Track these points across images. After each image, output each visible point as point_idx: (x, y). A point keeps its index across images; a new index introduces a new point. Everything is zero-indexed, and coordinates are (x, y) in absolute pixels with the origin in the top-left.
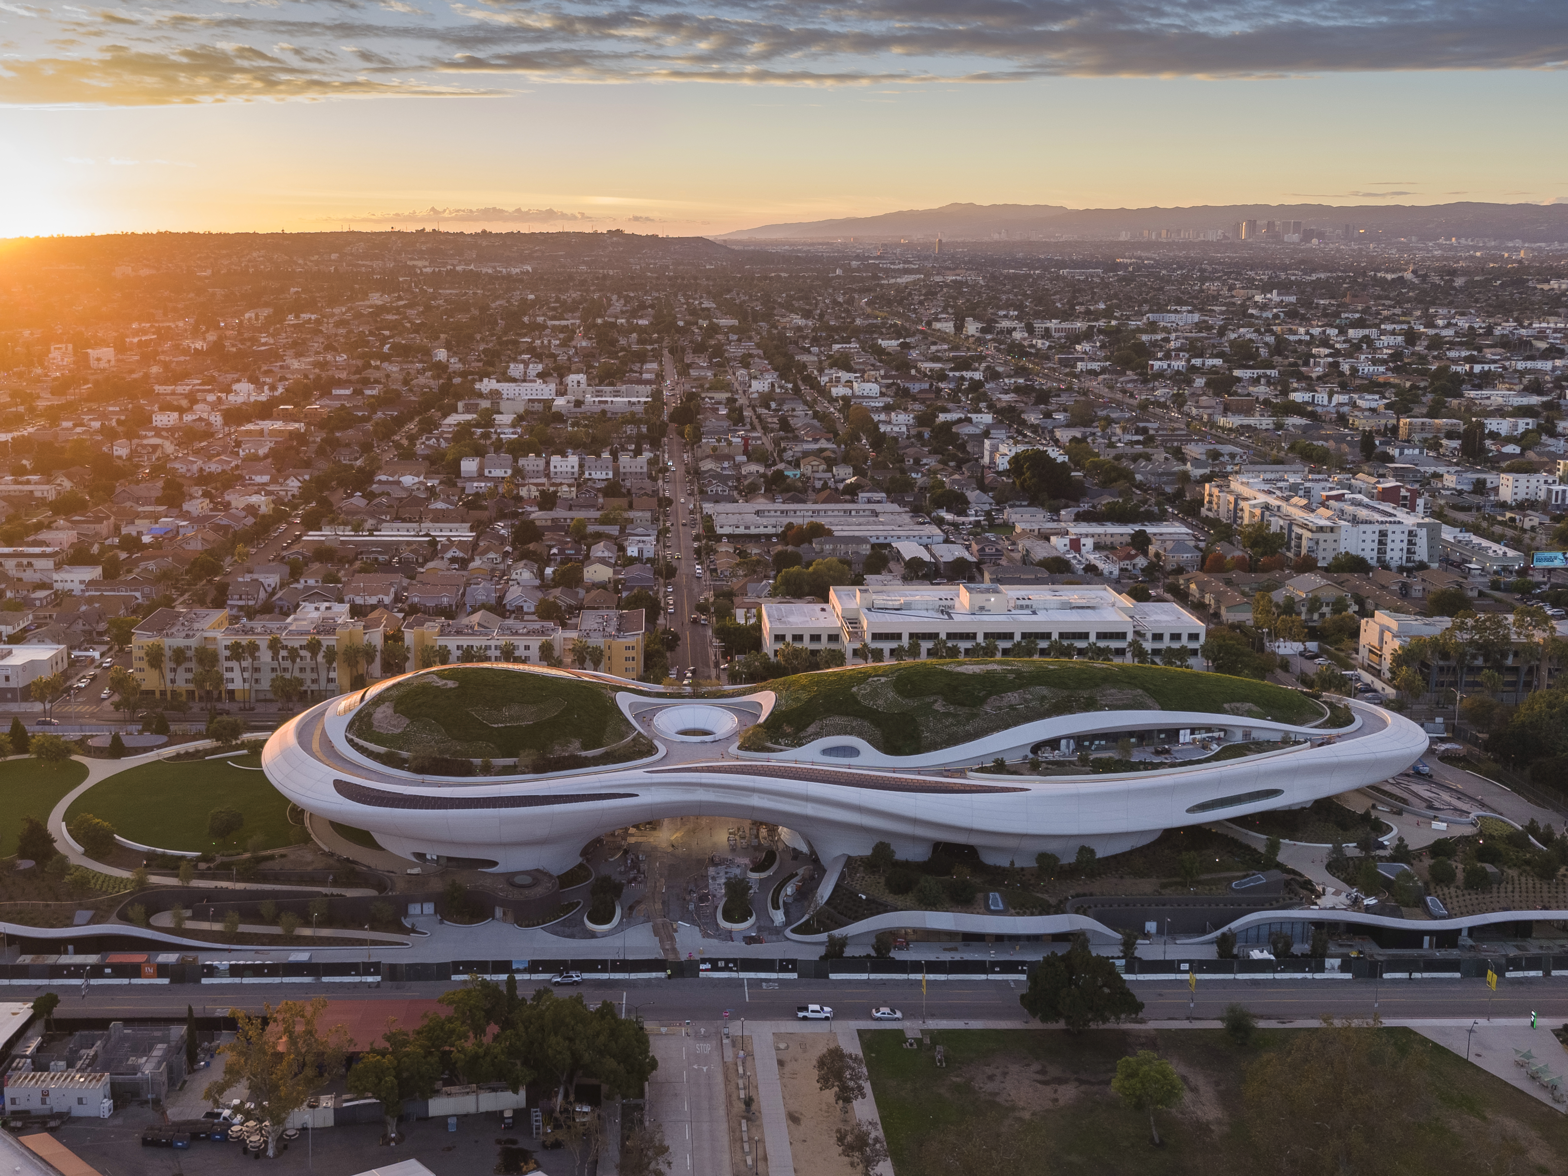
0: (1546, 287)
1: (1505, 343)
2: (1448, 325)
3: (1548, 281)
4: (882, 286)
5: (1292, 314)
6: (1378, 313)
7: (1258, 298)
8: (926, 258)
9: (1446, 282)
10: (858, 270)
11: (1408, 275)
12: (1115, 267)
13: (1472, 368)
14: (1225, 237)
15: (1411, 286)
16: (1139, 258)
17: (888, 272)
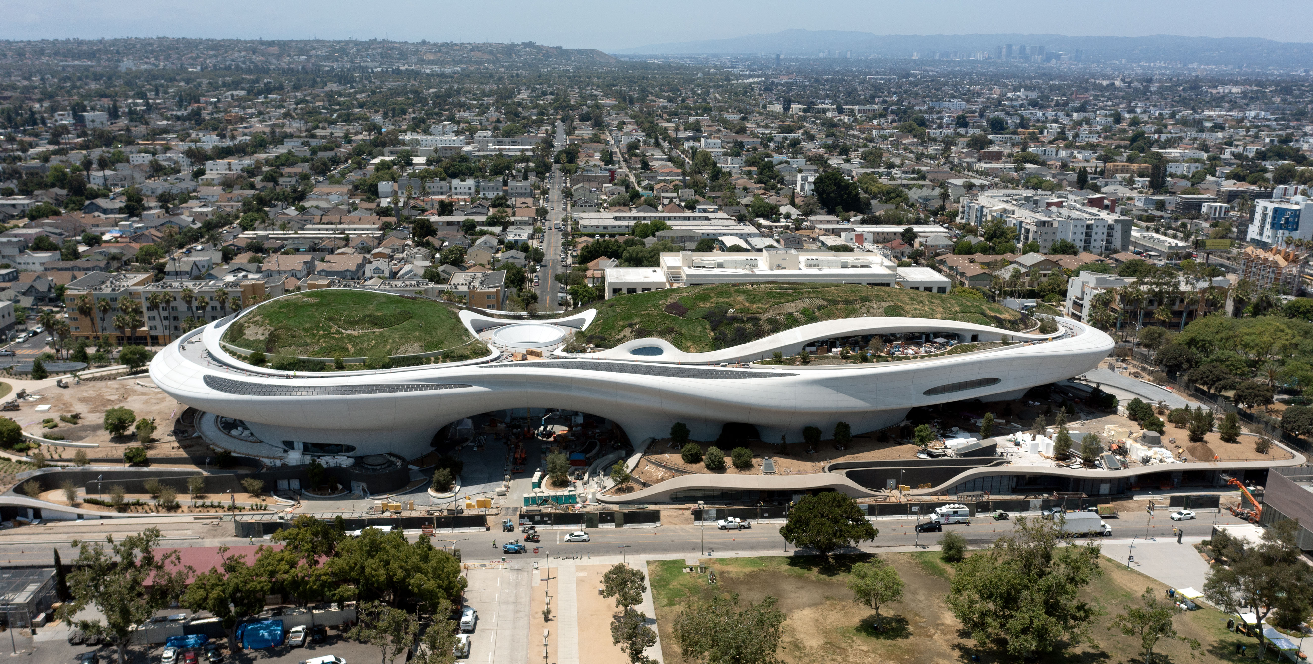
0: (1214, 91)
1: (1184, 123)
2: (1145, 112)
3: (1216, 87)
4: (732, 85)
5: (1034, 104)
6: (1096, 105)
7: (1009, 95)
8: (768, 68)
9: (1144, 87)
10: (716, 74)
11: (1118, 83)
12: (907, 75)
13: (1159, 137)
14: (989, 58)
15: (1119, 89)
16: (926, 70)
17: (737, 77)
